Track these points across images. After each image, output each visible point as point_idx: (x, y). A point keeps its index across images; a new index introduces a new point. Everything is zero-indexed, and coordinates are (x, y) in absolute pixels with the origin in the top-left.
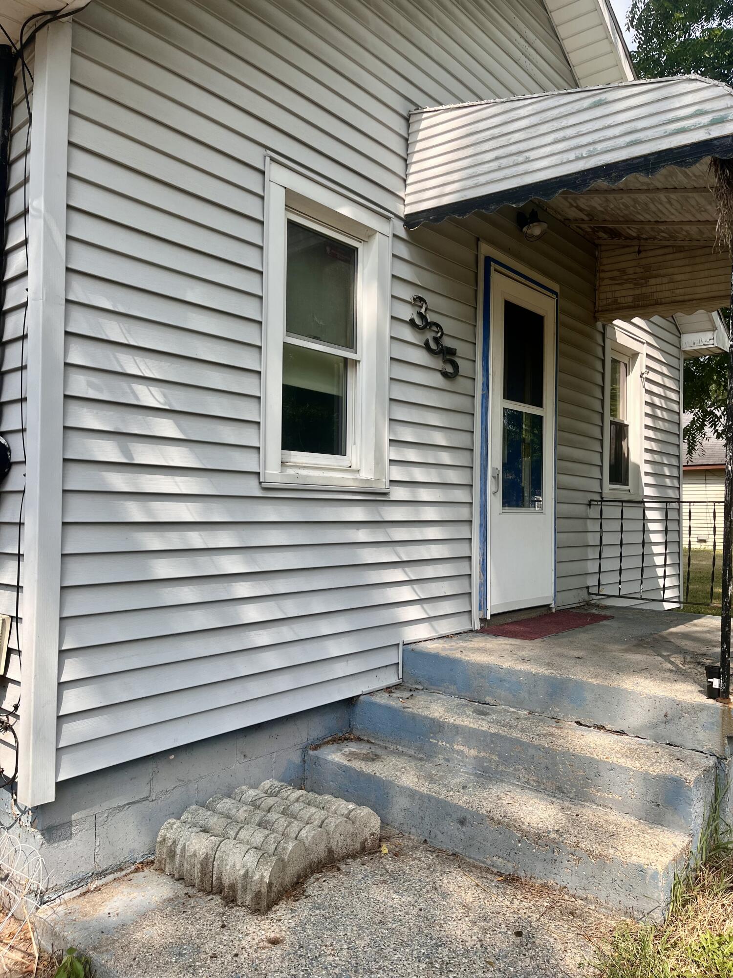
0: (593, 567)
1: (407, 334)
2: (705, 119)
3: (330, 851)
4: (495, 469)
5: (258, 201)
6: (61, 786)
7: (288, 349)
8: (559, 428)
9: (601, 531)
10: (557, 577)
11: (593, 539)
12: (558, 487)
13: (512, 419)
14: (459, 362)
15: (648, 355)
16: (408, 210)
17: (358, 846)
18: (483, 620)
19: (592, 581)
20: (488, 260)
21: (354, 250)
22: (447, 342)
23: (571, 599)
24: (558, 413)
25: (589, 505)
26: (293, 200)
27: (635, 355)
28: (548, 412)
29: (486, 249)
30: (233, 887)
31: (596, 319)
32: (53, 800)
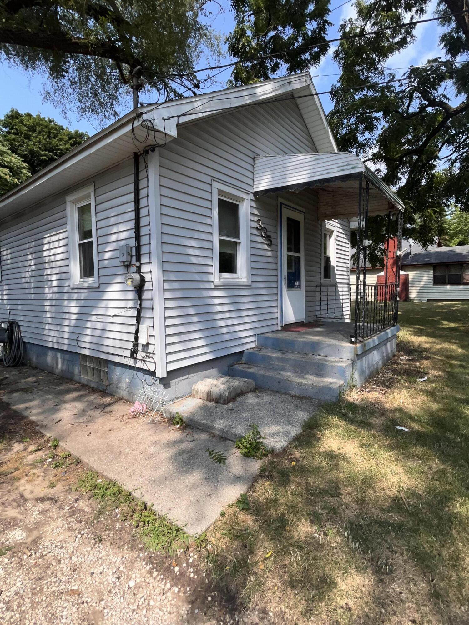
0: (318, 308)
1: (255, 232)
2: (350, 167)
3: (242, 391)
4: (285, 276)
5: (210, 194)
6: (168, 373)
7: (220, 241)
8: (306, 260)
9: (321, 296)
10: (306, 312)
11: (318, 298)
12: (306, 281)
13: (289, 257)
14: (272, 240)
15: (338, 231)
16: (255, 190)
17: (249, 390)
18: (282, 327)
19: (318, 313)
20: (281, 204)
21: (238, 205)
22: (268, 234)
23: (311, 319)
24: (305, 255)
25: (317, 286)
26: (220, 192)
27: (332, 231)
28: (302, 255)
29: (280, 200)
30: (216, 399)
31: (318, 220)
32: (166, 376)
